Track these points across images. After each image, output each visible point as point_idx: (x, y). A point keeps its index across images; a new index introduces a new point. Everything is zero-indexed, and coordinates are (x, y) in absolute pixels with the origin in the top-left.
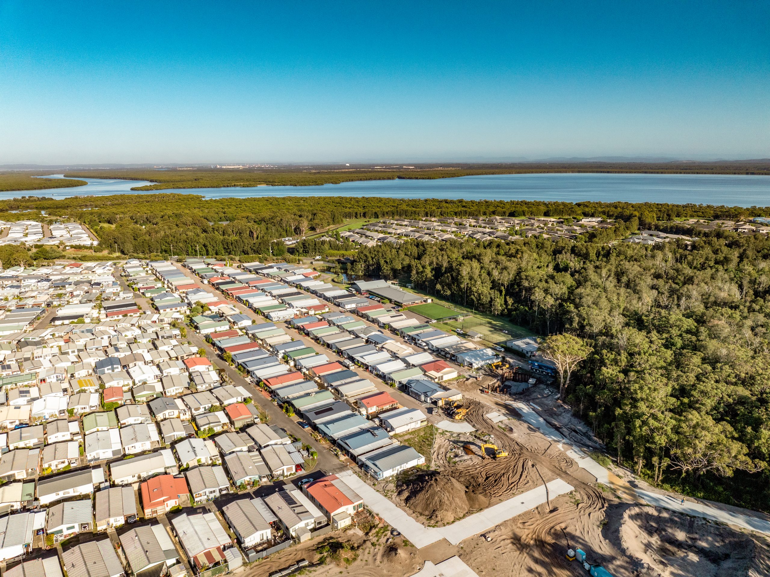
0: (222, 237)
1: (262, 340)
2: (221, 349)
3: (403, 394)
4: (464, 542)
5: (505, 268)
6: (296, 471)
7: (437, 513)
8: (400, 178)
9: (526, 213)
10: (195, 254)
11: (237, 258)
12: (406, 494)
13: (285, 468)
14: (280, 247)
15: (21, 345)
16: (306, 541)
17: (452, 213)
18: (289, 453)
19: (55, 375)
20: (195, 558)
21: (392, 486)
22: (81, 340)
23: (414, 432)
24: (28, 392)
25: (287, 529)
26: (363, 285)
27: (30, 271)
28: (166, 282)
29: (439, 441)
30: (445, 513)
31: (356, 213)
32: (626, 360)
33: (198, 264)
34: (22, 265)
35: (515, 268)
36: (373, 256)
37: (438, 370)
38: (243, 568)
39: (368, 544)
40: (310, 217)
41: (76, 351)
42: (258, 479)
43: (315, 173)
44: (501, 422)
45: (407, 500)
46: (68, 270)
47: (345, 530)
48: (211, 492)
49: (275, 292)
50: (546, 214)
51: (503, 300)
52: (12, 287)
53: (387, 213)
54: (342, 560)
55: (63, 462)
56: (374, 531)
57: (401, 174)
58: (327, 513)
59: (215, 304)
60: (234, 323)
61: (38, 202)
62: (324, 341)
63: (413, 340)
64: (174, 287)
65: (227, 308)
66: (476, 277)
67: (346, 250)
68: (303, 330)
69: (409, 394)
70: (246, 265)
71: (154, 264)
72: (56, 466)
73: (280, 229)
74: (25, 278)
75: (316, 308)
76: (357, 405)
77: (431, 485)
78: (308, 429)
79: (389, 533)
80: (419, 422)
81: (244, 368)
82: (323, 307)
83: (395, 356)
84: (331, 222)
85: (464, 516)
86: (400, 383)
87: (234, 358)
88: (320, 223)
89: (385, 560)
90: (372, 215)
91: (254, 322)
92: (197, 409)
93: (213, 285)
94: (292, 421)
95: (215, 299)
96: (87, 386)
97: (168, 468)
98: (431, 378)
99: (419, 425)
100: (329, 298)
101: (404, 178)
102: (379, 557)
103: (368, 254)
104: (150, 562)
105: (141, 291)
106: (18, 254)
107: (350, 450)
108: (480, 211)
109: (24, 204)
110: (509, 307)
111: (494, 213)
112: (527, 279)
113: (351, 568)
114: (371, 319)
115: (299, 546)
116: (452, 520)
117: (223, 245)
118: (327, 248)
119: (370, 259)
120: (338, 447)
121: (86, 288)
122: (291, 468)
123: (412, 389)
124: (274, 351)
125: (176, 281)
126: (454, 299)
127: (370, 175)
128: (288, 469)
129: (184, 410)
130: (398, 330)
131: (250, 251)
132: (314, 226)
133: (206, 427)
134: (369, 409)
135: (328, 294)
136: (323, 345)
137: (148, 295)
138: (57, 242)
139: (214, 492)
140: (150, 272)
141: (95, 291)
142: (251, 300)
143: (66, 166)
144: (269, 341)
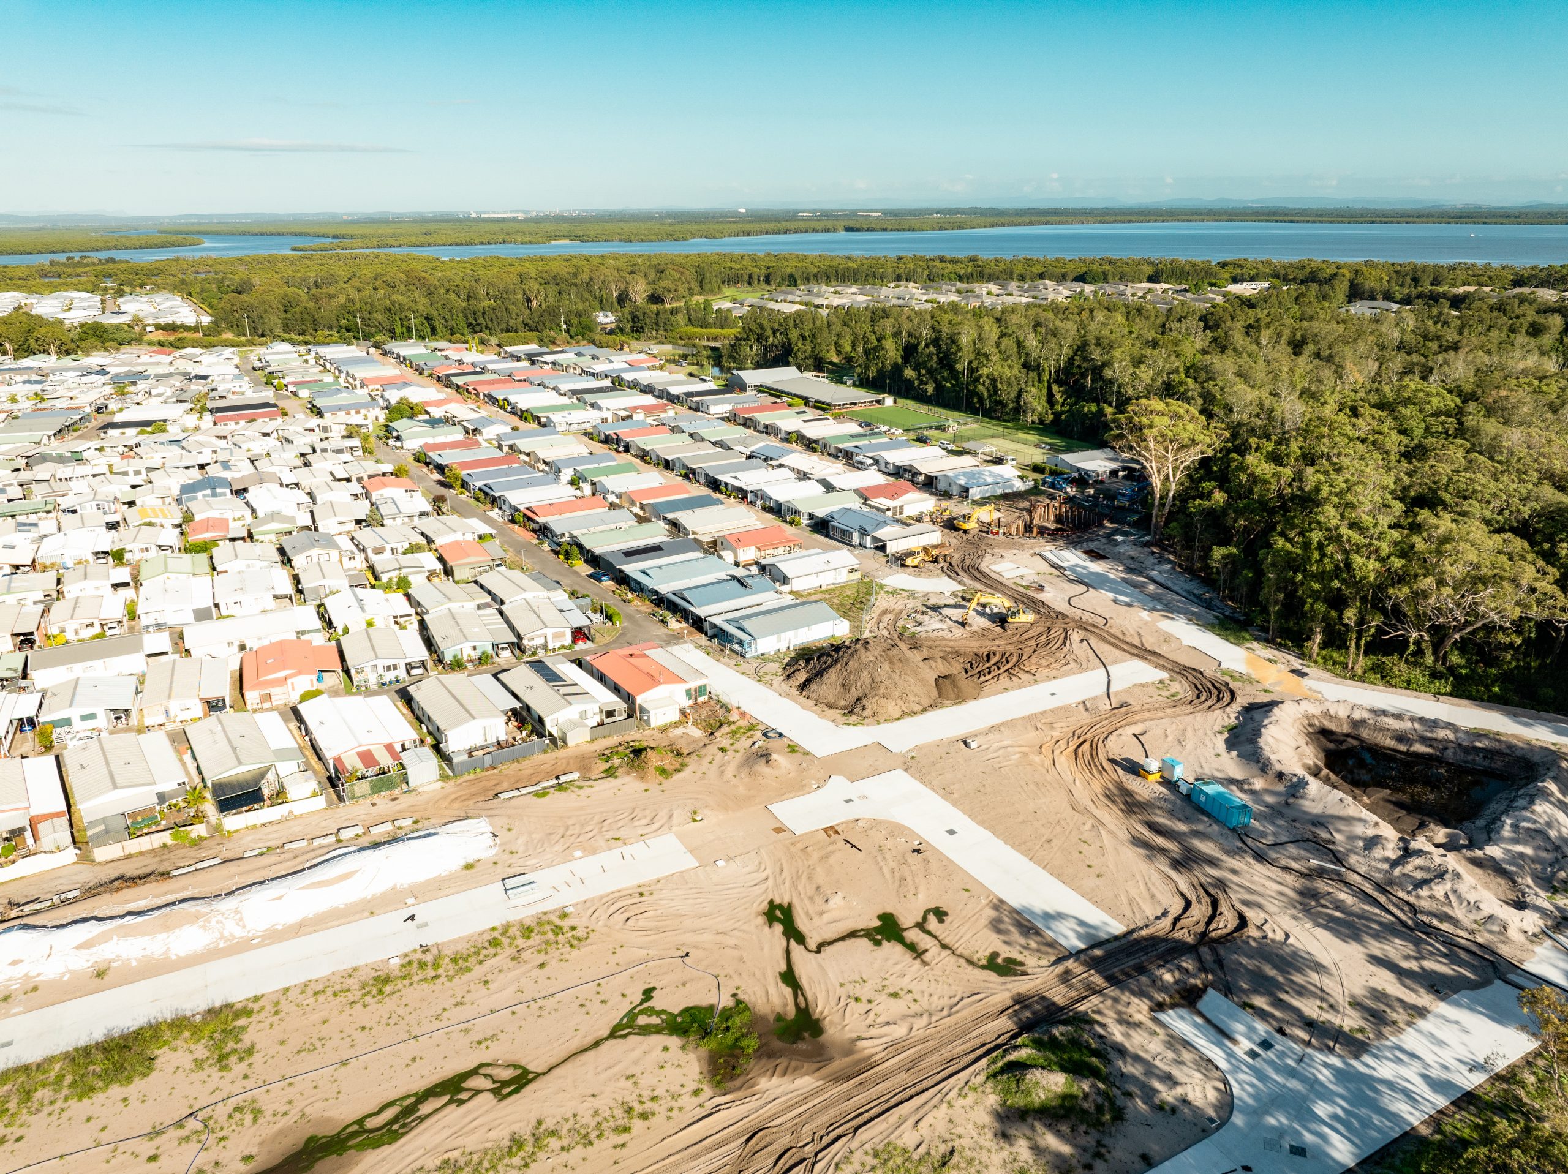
0: (464, 304)
1: (528, 455)
2: (441, 469)
3: (816, 536)
4: (918, 748)
5: (1055, 333)
6: (574, 642)
7: (864, 702)
8: (849, 229)
9: (1110, 277)
10: (408, 333)
11: (494, 340)
12: (802, 677)
13: (549, 632)
14: (584, 319)
15: (31, 461)
16: (578, 745)
17: (953, 276)
18: (561, 611)
19: (94, 503)
20: (338, 760)
21: (775, 667)
22: (155, 455)
23: (833, 590)
24: (35, 525)
25: (541, 720)
26: (751, 376)
27: (67, 361)
28: (343, 375)
29: (881, 602)
30: (882, 701)
31: (750, 277)
32: (1299, 452)
33: (412, 349)
34: (52, 352)
35: (1073, 333)
36: (776, 326)
37: (893, 496)
38: (440, 784)
39: (712, 749)
40: (652, 277)
41: (144, 471)
42: (490, 650)
43: (671, 224)
44: (1022, 577)
45: (803, 686)
46: (145, 358)
47: (664, 729)
48: (389, 668)
49: (564, 387)
50: (1153, 278)
51: (1045, 391)
52: (25, 382)
53: (815, 276)
54: (652, 769)
55: (91, 625)
56: (725, 729)
57: (852, 224)
58: (629, 699)
59: (438, 403)
60: (475, 431)
61: (99, 267)
62: (658, 457)
63: (847, 457)
64: (358, 383)
65: (462, 410)
66: (990, 348)
67: (722, 327)
68: (618, 441)
69: (827, 536)
70: (509, 349)
71: (323, 350)
72: (76, 633)
73: (586, 295)
74: (54, 371)
75: (646, 409)
76: (713, 547)
77: (856, 651)
78: (608, 583)
79: (759, 734)
80: (844, 571)
81: (486, 494)
82: (663, 408)
83: (804, 476)
84: (697, 289)
85: (924, 710)
86: (811, 516)
87: (467, 479)
88: (672, 287)
89: (744, 775)
90: (783, 279)
91: (515, 429)
92: (379, 551)
93: (439, 379)
94: (576, 573)
95: (441, 396)
96: (157, 516)
97: (304, 632)
98: (878, 509)
99: (843, 577)
100: (678, 397)
101: (857, 230)
102: (730, 770)
103: (765, 323)
104: (240, 763)
105: (291, 388)
106: (43, 330)
107: (692, 609)
108: (1011, 273)
109: (69, 270)
110: (1058, 408)
111: (1041, 276)
112: (1098, 344)
113: (667, 784)
114: (761, 428)
115: (561, 753)
116: (898, 715)
117: (466, 316)
118: (682, 323)
119: (769, 332)
120: (668, 609)
121: (178, 384)
122: (563, 634)
123: (835, 524)
124: (554, 469)
125: (361, 373)
126: (944, 399)
127: (784, 225)
128: (556, 636)
129: (352, 552)
130: (816, 442)
131: (520, 327)
132: (660, 292)
133: (394, 574)
134: (740, 552)
135: (675, 390)
136: (657, 465)
137: (304, 394)
138: (125, 319)
139: (395, 667)
140: (312, 362)
141: (196, 387)
142: (513, 399)
143: (164, 217)
144: (542, 455)
